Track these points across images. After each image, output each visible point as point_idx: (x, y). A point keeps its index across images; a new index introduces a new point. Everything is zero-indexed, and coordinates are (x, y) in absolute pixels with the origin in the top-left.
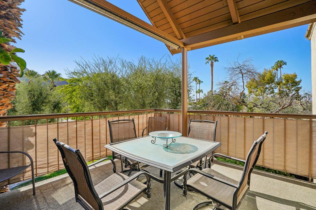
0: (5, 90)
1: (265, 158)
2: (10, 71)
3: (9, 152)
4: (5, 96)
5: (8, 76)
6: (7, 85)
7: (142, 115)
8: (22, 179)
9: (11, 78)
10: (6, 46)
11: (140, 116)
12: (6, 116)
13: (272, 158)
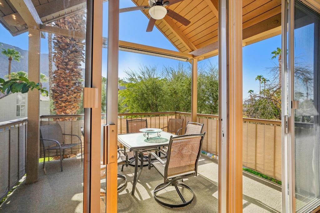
0: (75, 97)
1: (257, 162)
2: (77, 85)
3: (72, 135)
4: (75, 101)
5: (76, 89)
6: (76, 94)
7: (163, 117)
8: (78, 152)
9: (78, 90)
10: (75, 70)
11: (161, 117)
12: (76, 114)
13: (262, 163)
